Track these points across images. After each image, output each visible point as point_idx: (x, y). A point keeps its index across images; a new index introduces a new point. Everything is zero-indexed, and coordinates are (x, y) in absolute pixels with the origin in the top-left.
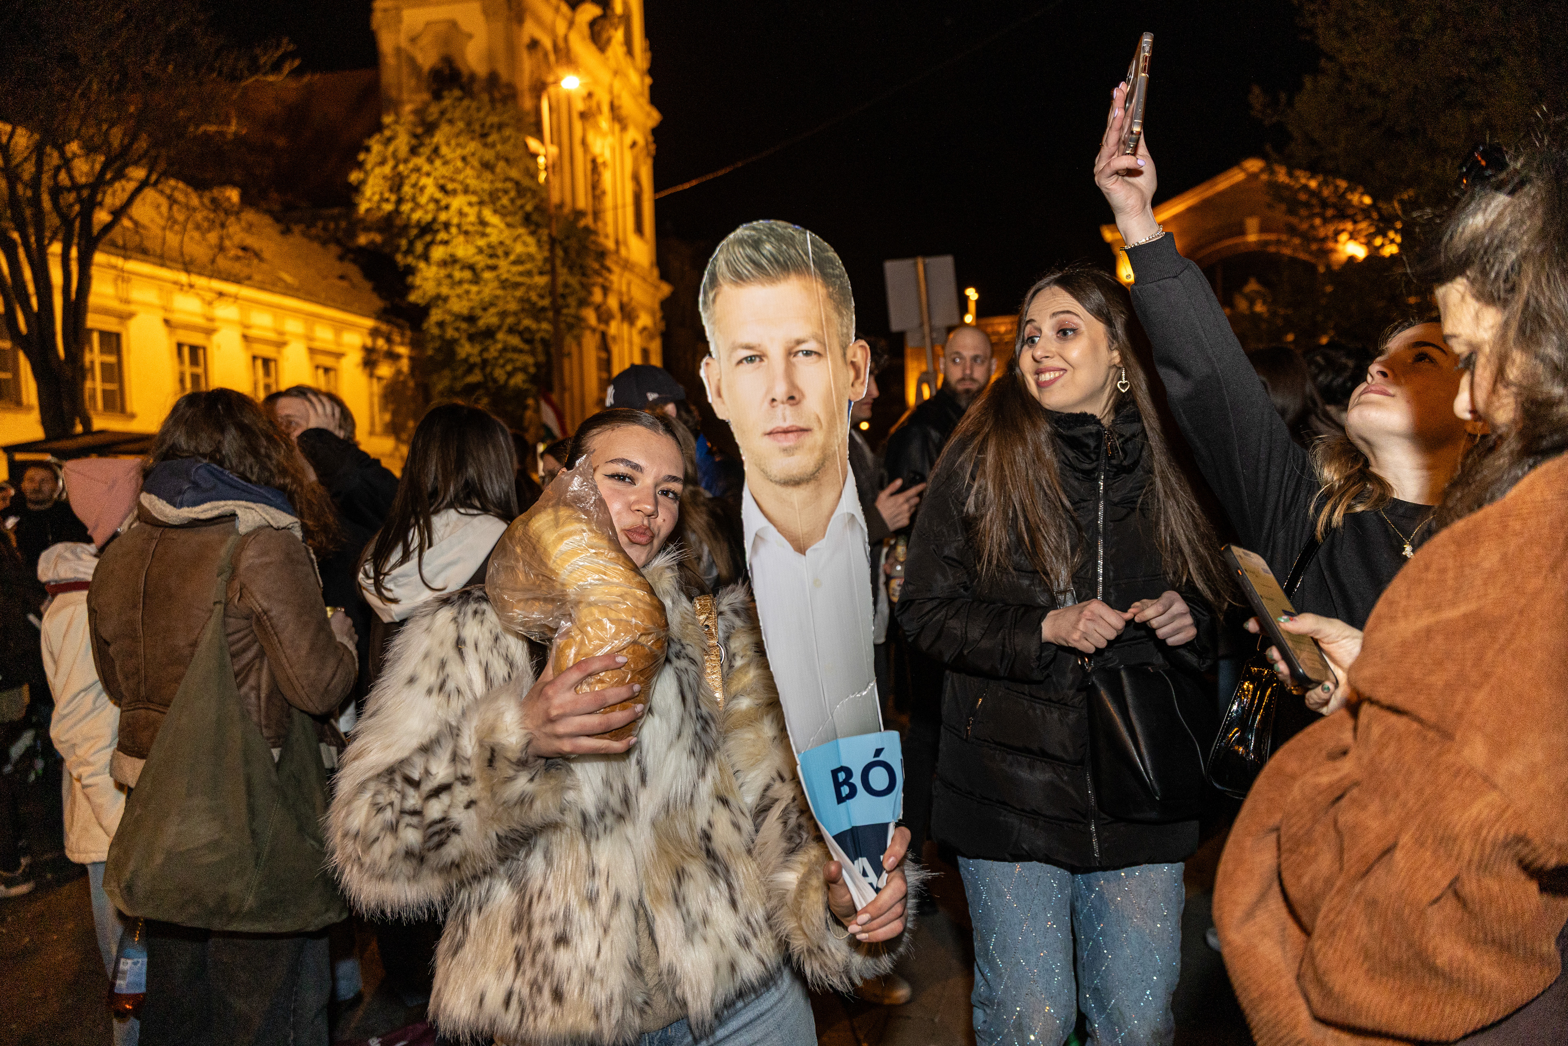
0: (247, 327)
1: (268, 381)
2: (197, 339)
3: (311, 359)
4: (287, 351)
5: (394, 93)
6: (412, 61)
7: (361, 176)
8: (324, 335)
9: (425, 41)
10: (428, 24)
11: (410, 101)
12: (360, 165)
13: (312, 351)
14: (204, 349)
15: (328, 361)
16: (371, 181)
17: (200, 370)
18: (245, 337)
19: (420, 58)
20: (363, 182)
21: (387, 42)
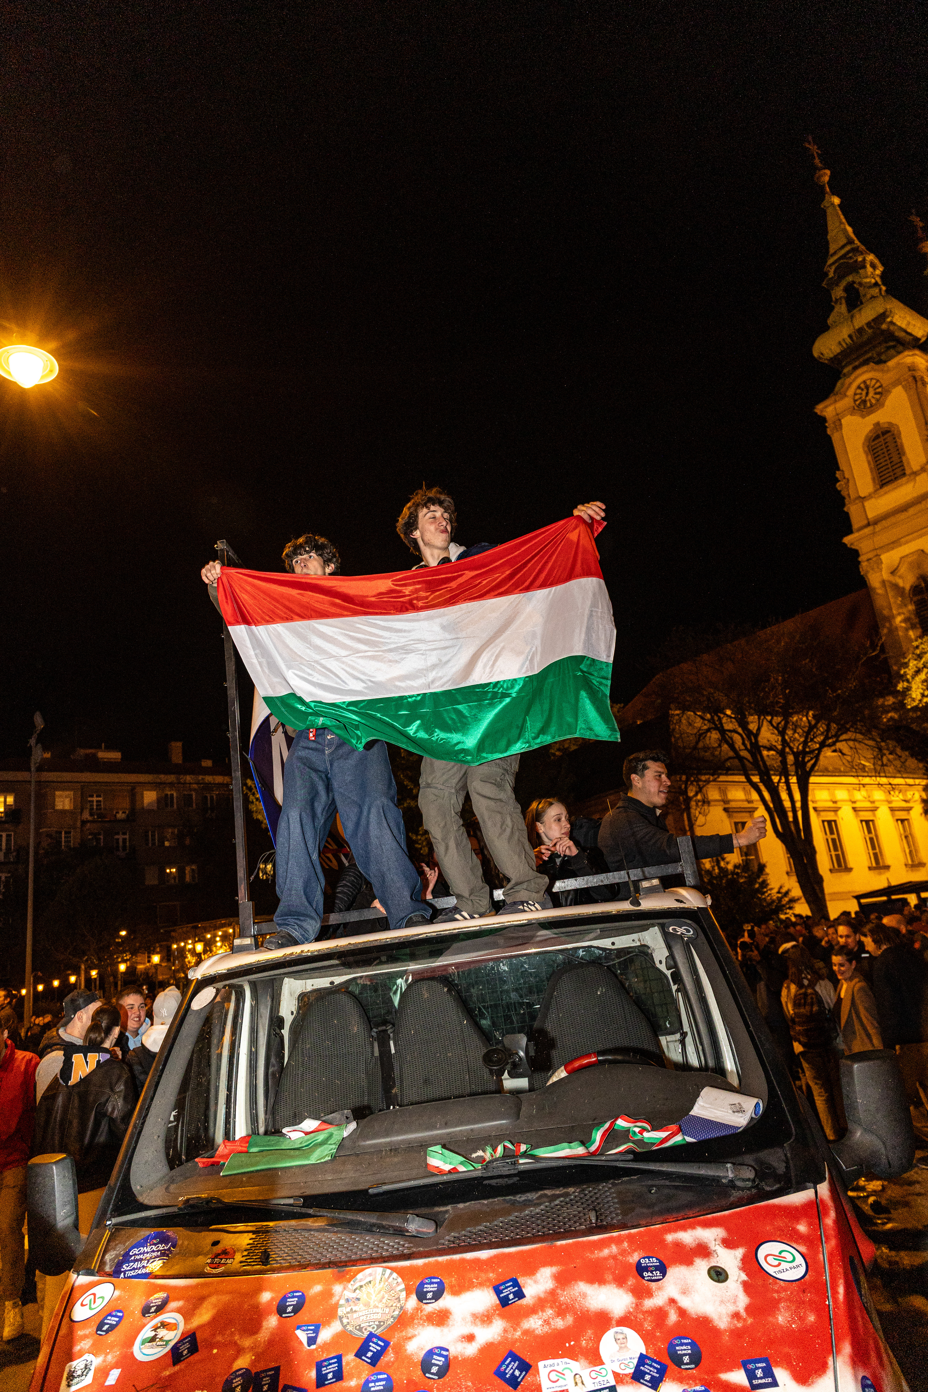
0: (854, 802)
1: (871, 836)
2: (830, 816)
3: (893, 816)
4: (878, 813)
5: (886, 612)
6: (895, 586)
7: (906, 684)
8: (897, 799)
9: (902, 570)
10: (901, 558)
11: (899, 614)
12: (902, 678)
13: (892, 810)
14: (835, 821)
15: (902, 815)
16: (914, 686)
17: (835, 836)
18: (854, 809)
19: (901, 583)
20: (909, 689)
21: (874, 580)
